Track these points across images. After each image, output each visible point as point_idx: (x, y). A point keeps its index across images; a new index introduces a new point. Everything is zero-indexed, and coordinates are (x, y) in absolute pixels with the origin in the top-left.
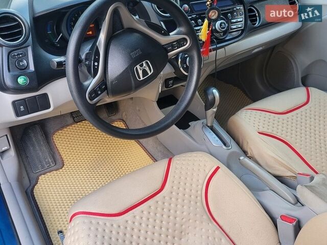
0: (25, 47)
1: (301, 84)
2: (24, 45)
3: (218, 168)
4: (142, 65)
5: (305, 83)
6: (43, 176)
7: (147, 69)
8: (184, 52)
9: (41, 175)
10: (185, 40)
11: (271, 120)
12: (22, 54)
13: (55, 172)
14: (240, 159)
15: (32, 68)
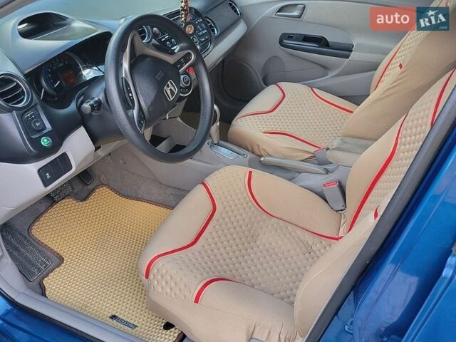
0: (33, 107)
1: (264, 86)
2: (32, 105)
3: (250, 173)
4: (168, 86)
5: (267, 83)
6: (46, 279)
7: (173, 89)
8: (192, 66)
9: (43, 279)
10: (189, 54)
11: (261, 120)
12: (33, 114)
13: (58, 269)
14: (261, 161)
15: (49, 126)
